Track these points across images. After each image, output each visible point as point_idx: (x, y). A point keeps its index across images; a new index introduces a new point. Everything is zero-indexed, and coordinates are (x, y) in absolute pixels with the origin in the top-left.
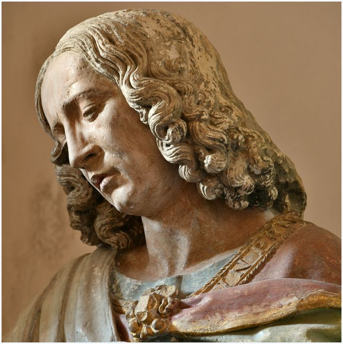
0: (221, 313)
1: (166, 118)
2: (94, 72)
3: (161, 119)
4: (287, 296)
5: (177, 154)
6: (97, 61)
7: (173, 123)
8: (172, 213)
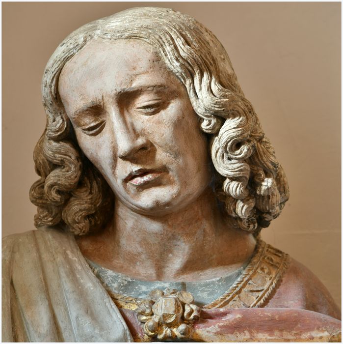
0: (250, 332)
1: (245, 134)
2: (165, 68)
3: (242, 134)
4: (318, 329)
5: (241, 171)
6: (177, 60)
7: (249, 141)
8: (180, 219)
